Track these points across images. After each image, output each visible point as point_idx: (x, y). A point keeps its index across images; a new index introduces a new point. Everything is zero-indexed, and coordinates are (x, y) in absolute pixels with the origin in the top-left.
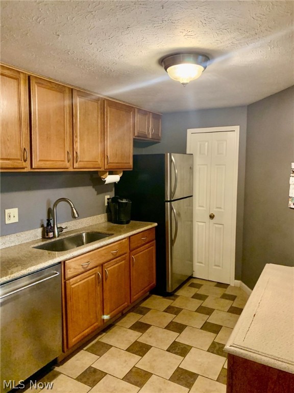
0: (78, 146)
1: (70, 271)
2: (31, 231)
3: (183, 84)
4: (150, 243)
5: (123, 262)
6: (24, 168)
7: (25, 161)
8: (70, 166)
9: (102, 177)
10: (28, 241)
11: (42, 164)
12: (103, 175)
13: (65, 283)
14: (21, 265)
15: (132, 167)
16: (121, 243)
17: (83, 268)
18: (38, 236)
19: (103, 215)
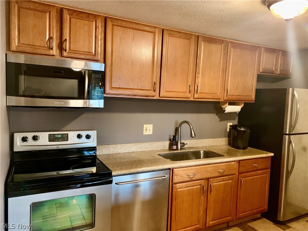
0: (199, 80)
1: (177, 177)
2: (161, 142)
3: (287, 20)
4: (262, 171)
5: (231, 181)
6: (154, 96)
7: (154, 91)
8: (191, 96)
9: (222, 106)
10: (157, 149)
11: (168, 94)
12: (223, 105)
13: (172, 185)
14: (141, 164)
15: (254, 99)
16: (228, 165)
17: (189, 177)
18: (165, 147)
19: (224, 138)
